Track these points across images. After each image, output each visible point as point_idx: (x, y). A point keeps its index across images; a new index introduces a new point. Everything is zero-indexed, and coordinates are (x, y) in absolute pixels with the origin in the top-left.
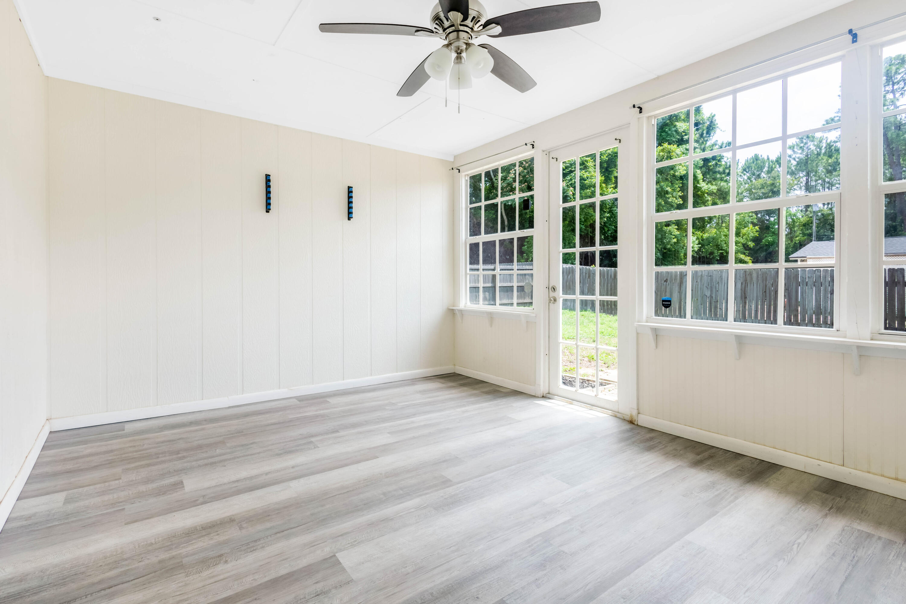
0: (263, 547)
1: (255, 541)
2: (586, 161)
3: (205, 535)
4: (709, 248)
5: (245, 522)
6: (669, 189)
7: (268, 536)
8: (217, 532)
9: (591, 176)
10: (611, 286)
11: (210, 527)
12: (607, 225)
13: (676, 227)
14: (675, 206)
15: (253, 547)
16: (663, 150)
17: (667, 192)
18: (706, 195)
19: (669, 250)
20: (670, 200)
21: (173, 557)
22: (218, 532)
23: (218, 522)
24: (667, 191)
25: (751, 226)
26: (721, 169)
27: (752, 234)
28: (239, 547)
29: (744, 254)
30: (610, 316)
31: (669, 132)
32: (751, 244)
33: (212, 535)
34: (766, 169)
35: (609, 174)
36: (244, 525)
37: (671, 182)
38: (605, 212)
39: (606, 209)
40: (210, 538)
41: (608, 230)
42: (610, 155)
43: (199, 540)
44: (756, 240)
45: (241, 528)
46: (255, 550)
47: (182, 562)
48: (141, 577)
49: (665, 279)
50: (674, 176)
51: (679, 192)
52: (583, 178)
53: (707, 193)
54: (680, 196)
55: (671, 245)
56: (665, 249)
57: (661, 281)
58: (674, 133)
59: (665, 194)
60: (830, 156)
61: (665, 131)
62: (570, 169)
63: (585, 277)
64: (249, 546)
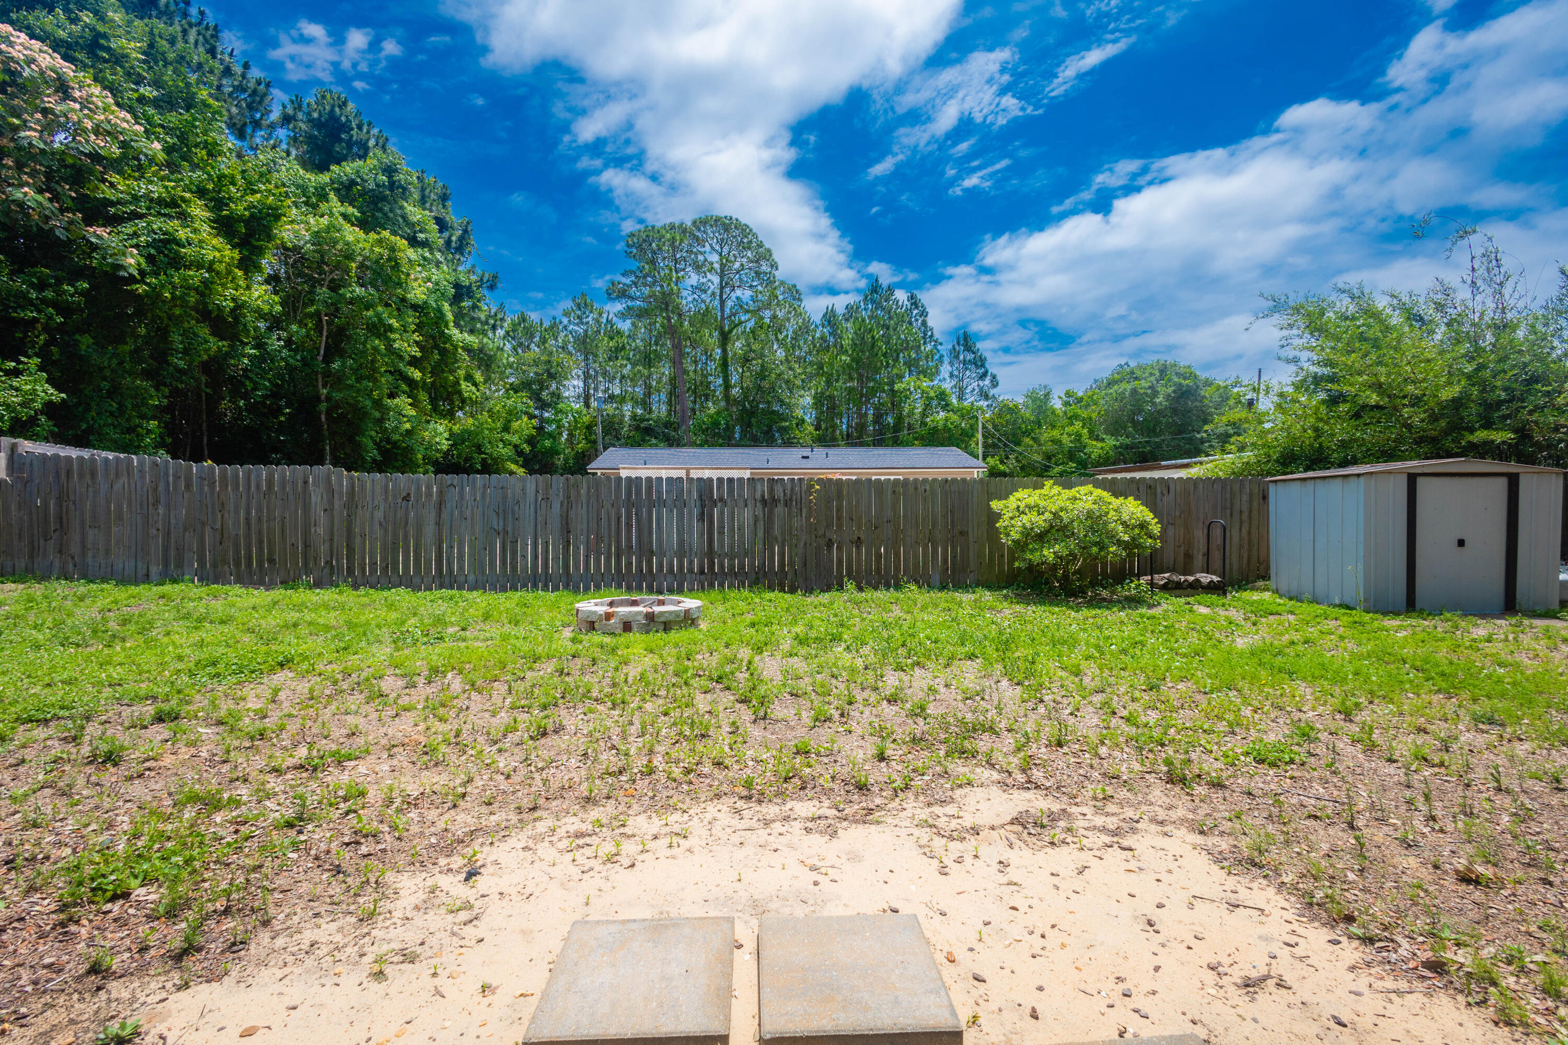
2: (183, 200)
4: (465, 448)
6: (394, 322)
9: (200, 241)
10: (259, 510)
12: (250, 374)
13: (410, 401)
14: (407, 358)
16: (380, 242)
17: (390, 329)
18: (460, 350)
19: (395, 444)
20: (396, 345)
24: (390, 326)
25: (525, 419)
26: (483, 316)
27: (526, 432)
29: (516, 463)
30: (256, 592)
31: (391, 215)
32: (527, 448)
34: (537, 339)
35: (251, 253)
37: (398, 310)
38: (247, 344)
39: (247, 337)
41: (255, 389)
42: (254, 207)
44: (531, 441)
49: (404, 494)
50: (403, 300)
51: (413, 332)
52: (175, 239)
53: (462, 348)
54: (416, 342)
55: (401, 435)
56: (388, 441)
57: (395, 497)
58: (401, 220)
59: (385, 332)
60: (612, 339)
61: (381, 210)
62: (133, 208)
63: (175, 488)
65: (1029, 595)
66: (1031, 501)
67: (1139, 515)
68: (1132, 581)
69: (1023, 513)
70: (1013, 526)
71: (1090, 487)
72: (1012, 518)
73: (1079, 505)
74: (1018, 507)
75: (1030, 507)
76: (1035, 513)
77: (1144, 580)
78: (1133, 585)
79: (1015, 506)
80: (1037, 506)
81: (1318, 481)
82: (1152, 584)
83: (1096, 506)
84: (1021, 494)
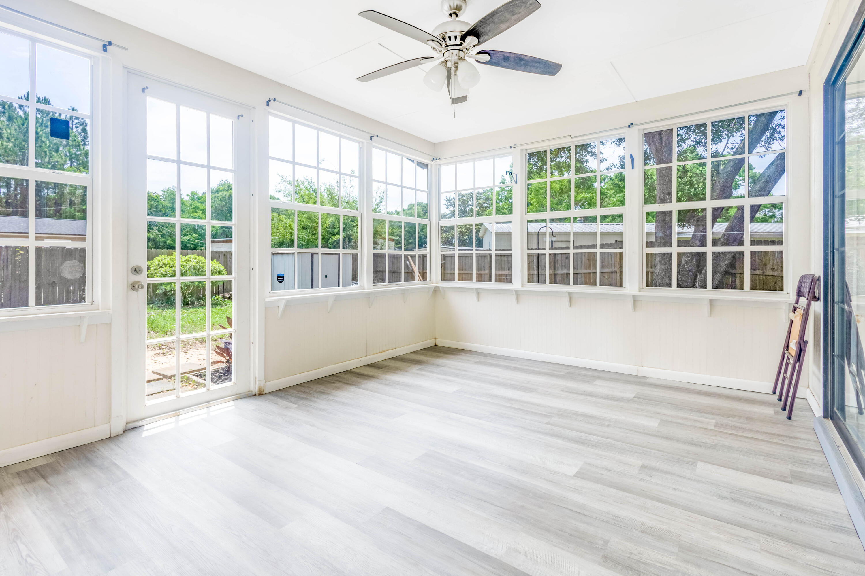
0: (607, 513)
1: (608, 522)
3: (643, 563)
5: (597, 546)
7: (594, 518)
8: (629, 557)
11: (631, 570)
15: (614, 519)
21: (685, 561)
22: (629, 555)
23: (620, 568)
28: (624, 527)
33: (636, 558)
36: (601, 542)
40: (641, 556)
43: (651, 562)
45: (606, 542)
46: (615, 516)
47: (679, 551)
48: (721, 564)
64: (616, 522)
65: (165, 306)
66: (165, 261)
67: (218, 268)
68: (216, 296)
69: (161, 267)
70: (156, 273)
71: (195, 256)
72: (155, 270)
73: (190, 263)
74: (159, 264)
75: (165, 264)
76: (168, 267)
77: (221, 295)
78: (216, 298)
79: (157, 263)
80: (169, 264)
81: (286, 256)
82: (224, 297)
83: (198, 264)
84: (160, 258)
